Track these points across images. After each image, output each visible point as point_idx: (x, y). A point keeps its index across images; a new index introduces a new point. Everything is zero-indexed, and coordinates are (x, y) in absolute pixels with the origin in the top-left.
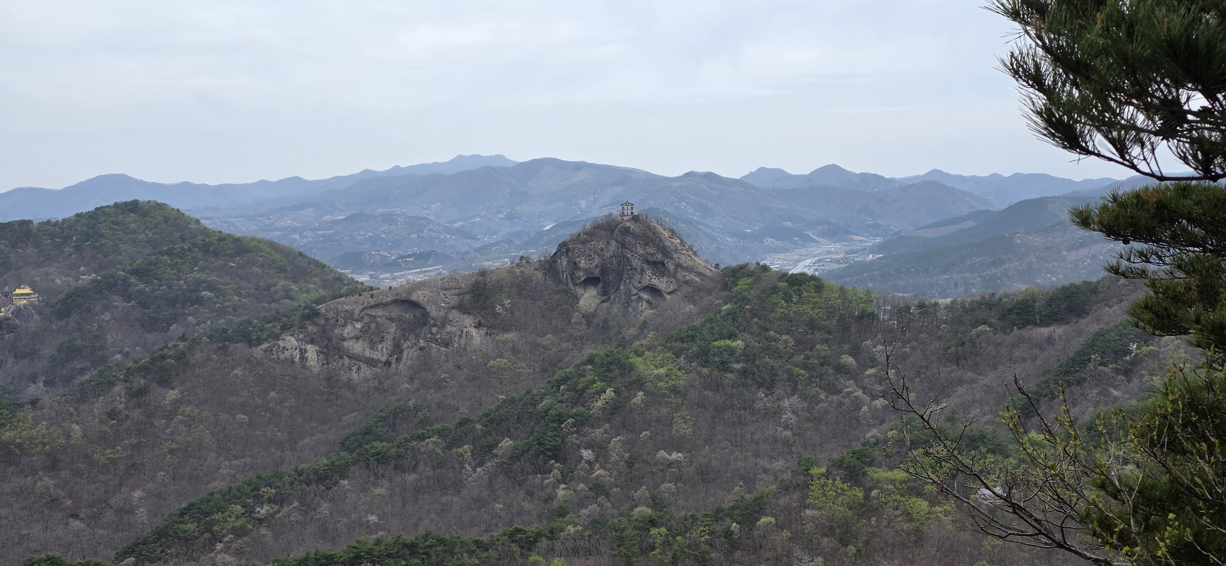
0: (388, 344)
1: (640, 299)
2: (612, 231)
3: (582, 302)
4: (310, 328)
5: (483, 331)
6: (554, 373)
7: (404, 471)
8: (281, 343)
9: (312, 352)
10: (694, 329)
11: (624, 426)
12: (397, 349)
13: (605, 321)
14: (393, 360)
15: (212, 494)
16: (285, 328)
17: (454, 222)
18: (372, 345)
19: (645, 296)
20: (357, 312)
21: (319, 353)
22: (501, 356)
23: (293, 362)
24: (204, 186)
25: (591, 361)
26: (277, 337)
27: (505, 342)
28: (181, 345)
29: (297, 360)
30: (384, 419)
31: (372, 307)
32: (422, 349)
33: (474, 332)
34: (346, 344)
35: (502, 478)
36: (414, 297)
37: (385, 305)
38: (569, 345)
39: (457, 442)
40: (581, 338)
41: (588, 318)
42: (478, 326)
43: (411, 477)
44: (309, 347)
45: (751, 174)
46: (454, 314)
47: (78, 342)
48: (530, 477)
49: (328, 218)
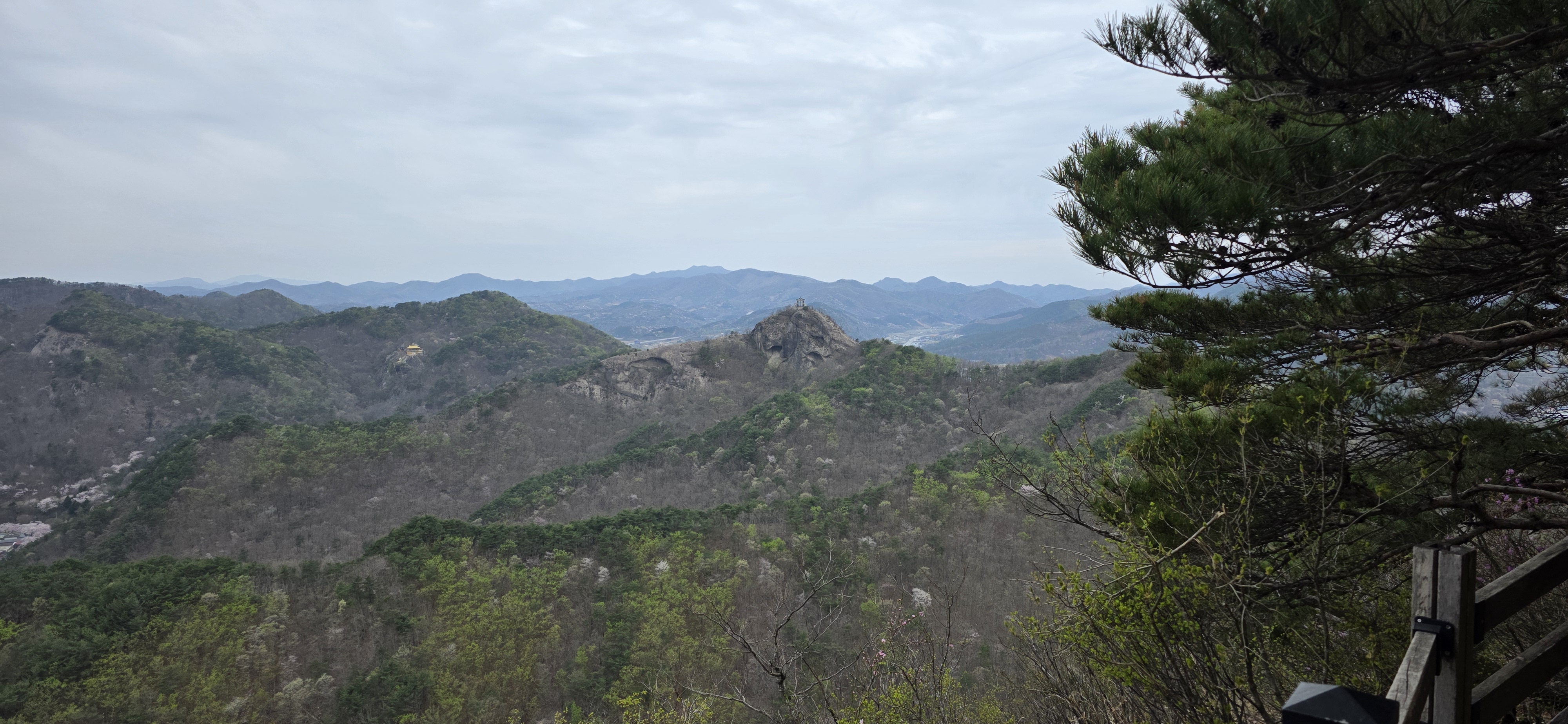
0: (645, 387)
1: (807, 360)
2: (791, 317)
3: (770, 362)
4: (596, 374)
5: (706, 379)
6: (752, 406)
7: (654, 467)
8: (577, 384)
9: (597, 390)
10: (841, 380)
11: (795, 441)
12: (652, 389)
13: (785, 374)
14: (649, 396)
15: (532, 479)
16: (580, 374)
17: (689, 309)
18: (636, 386)
19: (811, 358)
20: (626, 365)
21: (601, 391)
22: (718, 395)
23: (585, 396)
24: (529, 282)
25: (775, 399)
26: (575, 380)
27: (720, 386)
28: (514, 383)
29: (587, 394)
30: (642, 433)
31: (636, 362)
32: (667, 389)
33: (701, 379)
34: (619, 385)
35: (717, 472)
36: (663, 356)
37: (644, 361)
38: (761, 389)
39: (688, 449)
40: (769, 385)
41: (774, 372)
42: (704, 375)
43: (659, 471)
44: (595, 387)
45: (880, 281)
46: (688, 368)
47: (448, 381)
48: (735, 472)
49: (609, 304)
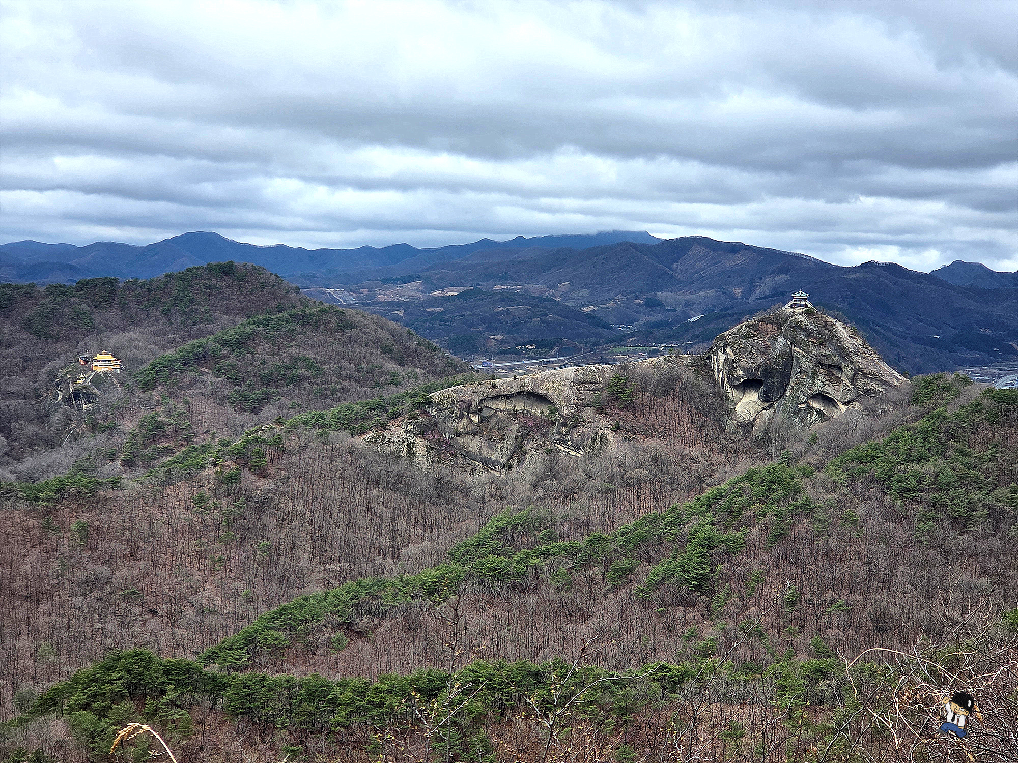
0: (510, 443)
1: (810, 408)
2: (780, 326)
3: (739, 408)
4: (420, 419)
5: (620, 435)
8: (386, 433)
9: (421, 446)
12: (519, 451)
14: (515, 464)
16: (394, 416)
19: (816, 405)
21: (429, 449)
23: (400, 457)
26: (384, 427)
28: (277, 428)
32: (548, 452)
33: (610, 435)
36: (541, 391)
37: (508, 397)
41: (748, 426)
42: (617, 429)
44: (418, 440)
46: (588, 413)
